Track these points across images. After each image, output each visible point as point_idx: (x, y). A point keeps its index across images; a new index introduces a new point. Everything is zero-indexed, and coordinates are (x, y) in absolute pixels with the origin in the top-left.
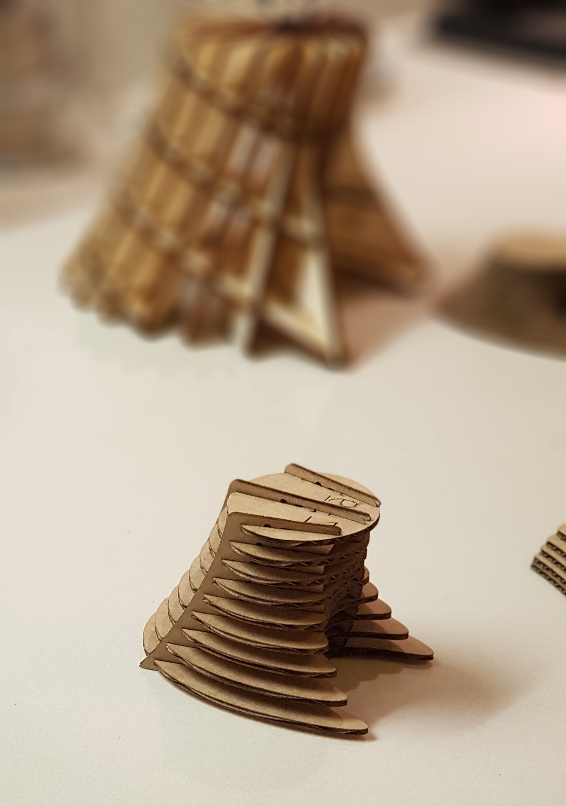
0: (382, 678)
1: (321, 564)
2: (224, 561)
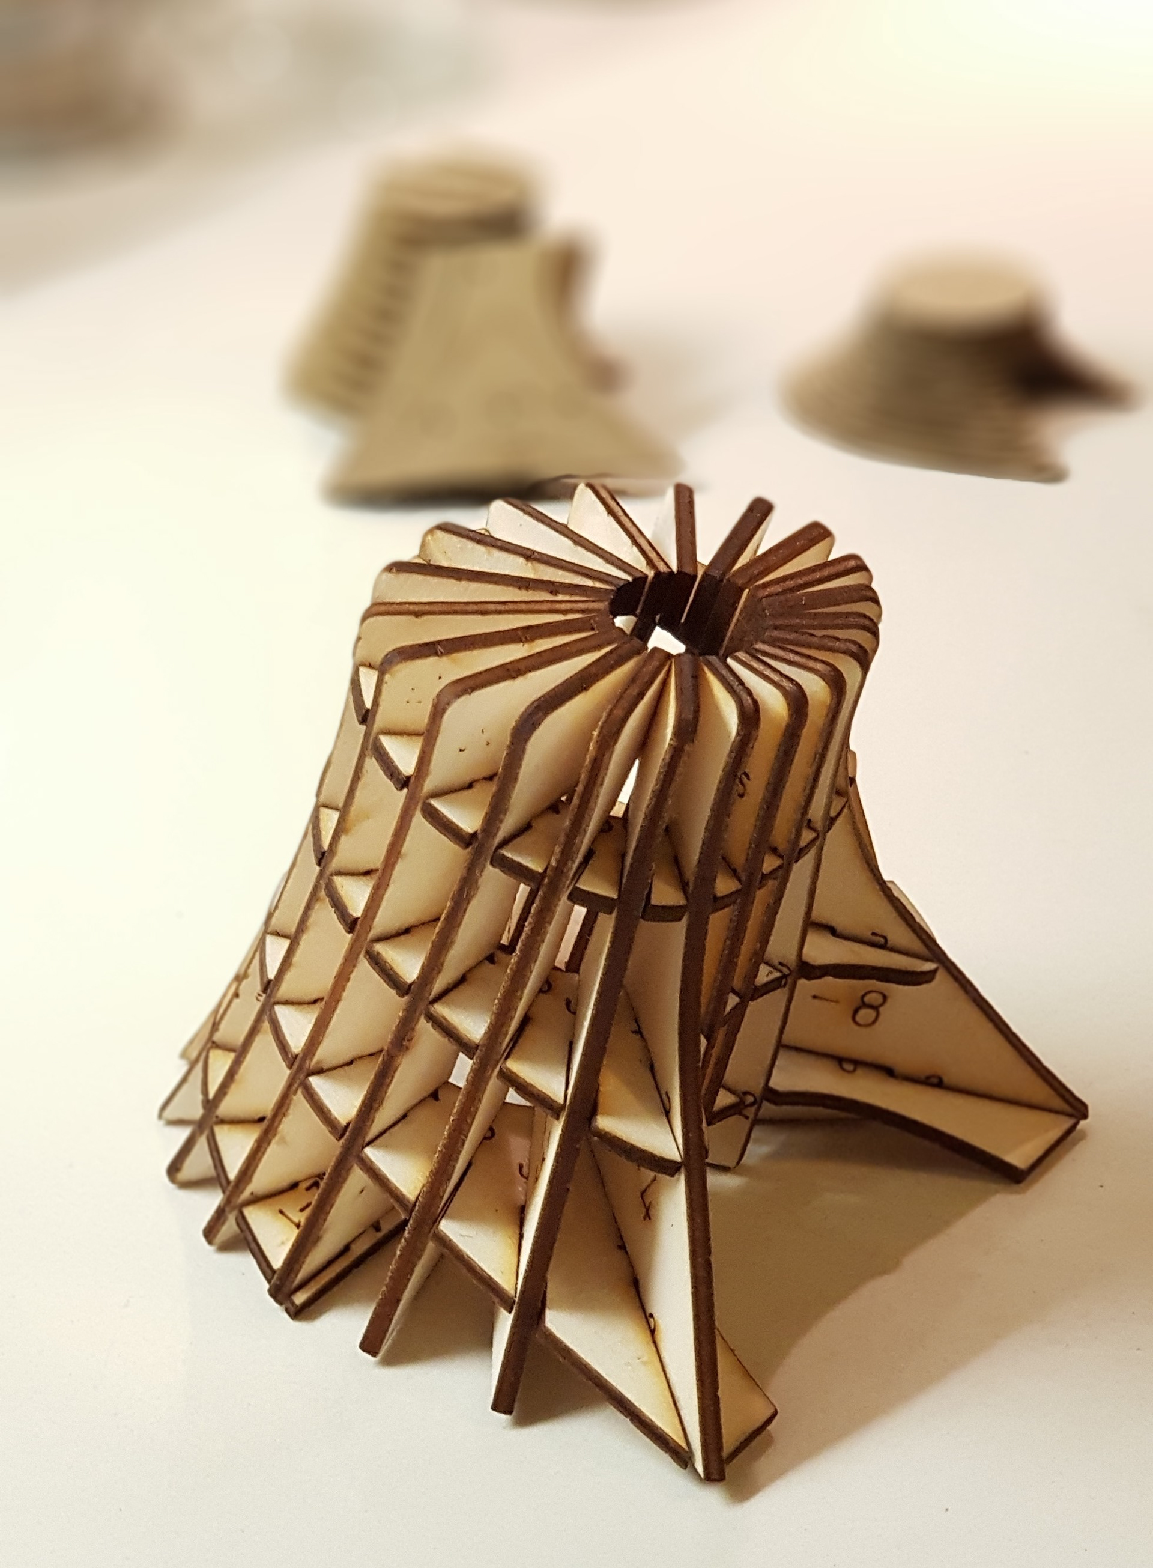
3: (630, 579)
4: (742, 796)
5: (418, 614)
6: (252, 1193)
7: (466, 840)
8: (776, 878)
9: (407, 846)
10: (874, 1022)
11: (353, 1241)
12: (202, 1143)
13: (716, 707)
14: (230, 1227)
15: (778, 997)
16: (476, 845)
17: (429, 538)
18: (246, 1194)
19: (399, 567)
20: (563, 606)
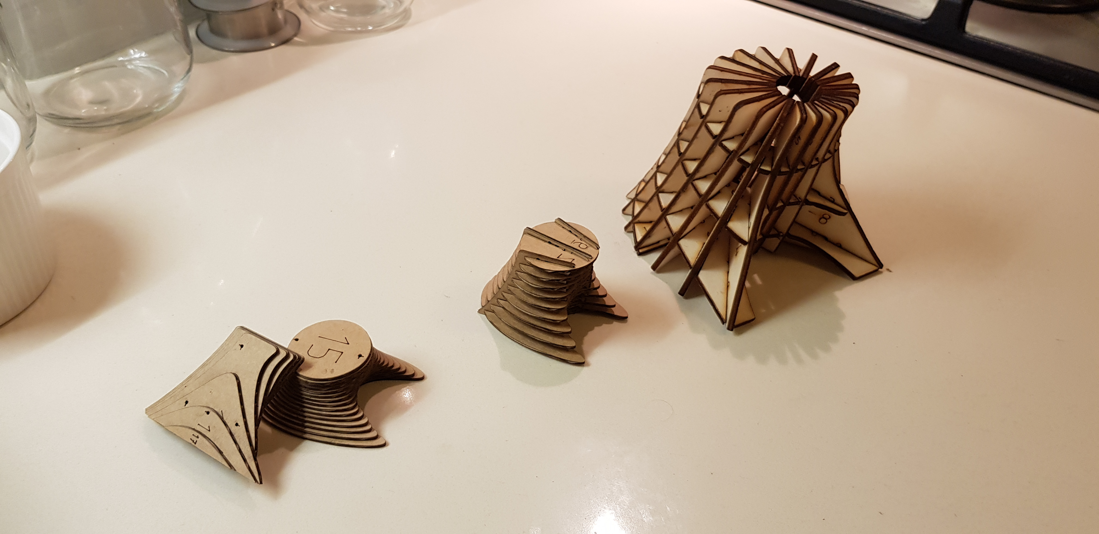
0: (605, 326)
1: (565, 280)
2: (517, 272)
3: (786, 75)
4: (797, 144)
5: (722, 71)
6: (638, 221)
7: (714, 137)
8: (802, 171)
9: (699, 135)
10: (826, 223)
11: (662, 240)
12: (632, 204)
13: (796, 114)
14: (630, 228)
15: (796, 208)
16: (716, 138)
17: (736, 53)
18: (637, 220)
19: (723, 58)
20: (763, 78)
